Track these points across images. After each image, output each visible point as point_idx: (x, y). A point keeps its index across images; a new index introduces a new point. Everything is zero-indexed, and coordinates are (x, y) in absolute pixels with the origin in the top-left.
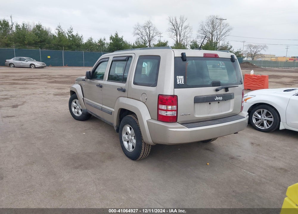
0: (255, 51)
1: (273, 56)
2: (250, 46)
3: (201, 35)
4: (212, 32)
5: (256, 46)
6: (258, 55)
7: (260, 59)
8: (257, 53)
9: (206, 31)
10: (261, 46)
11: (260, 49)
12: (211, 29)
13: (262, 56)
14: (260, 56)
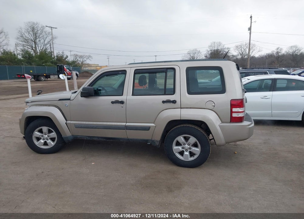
0: (82, 60)
1: (97, 65)
2: (76, 56)
3: (21, 42)
4: (35, 41)
5: (82, 56)
6: (85, 64)
7: (87, 69)
8: (84, 63)
9: (26, 38)
10: (86, 56)
11: (85, 59)
12: (33, 36)
13: (89, 65)
14: (87, 66)
